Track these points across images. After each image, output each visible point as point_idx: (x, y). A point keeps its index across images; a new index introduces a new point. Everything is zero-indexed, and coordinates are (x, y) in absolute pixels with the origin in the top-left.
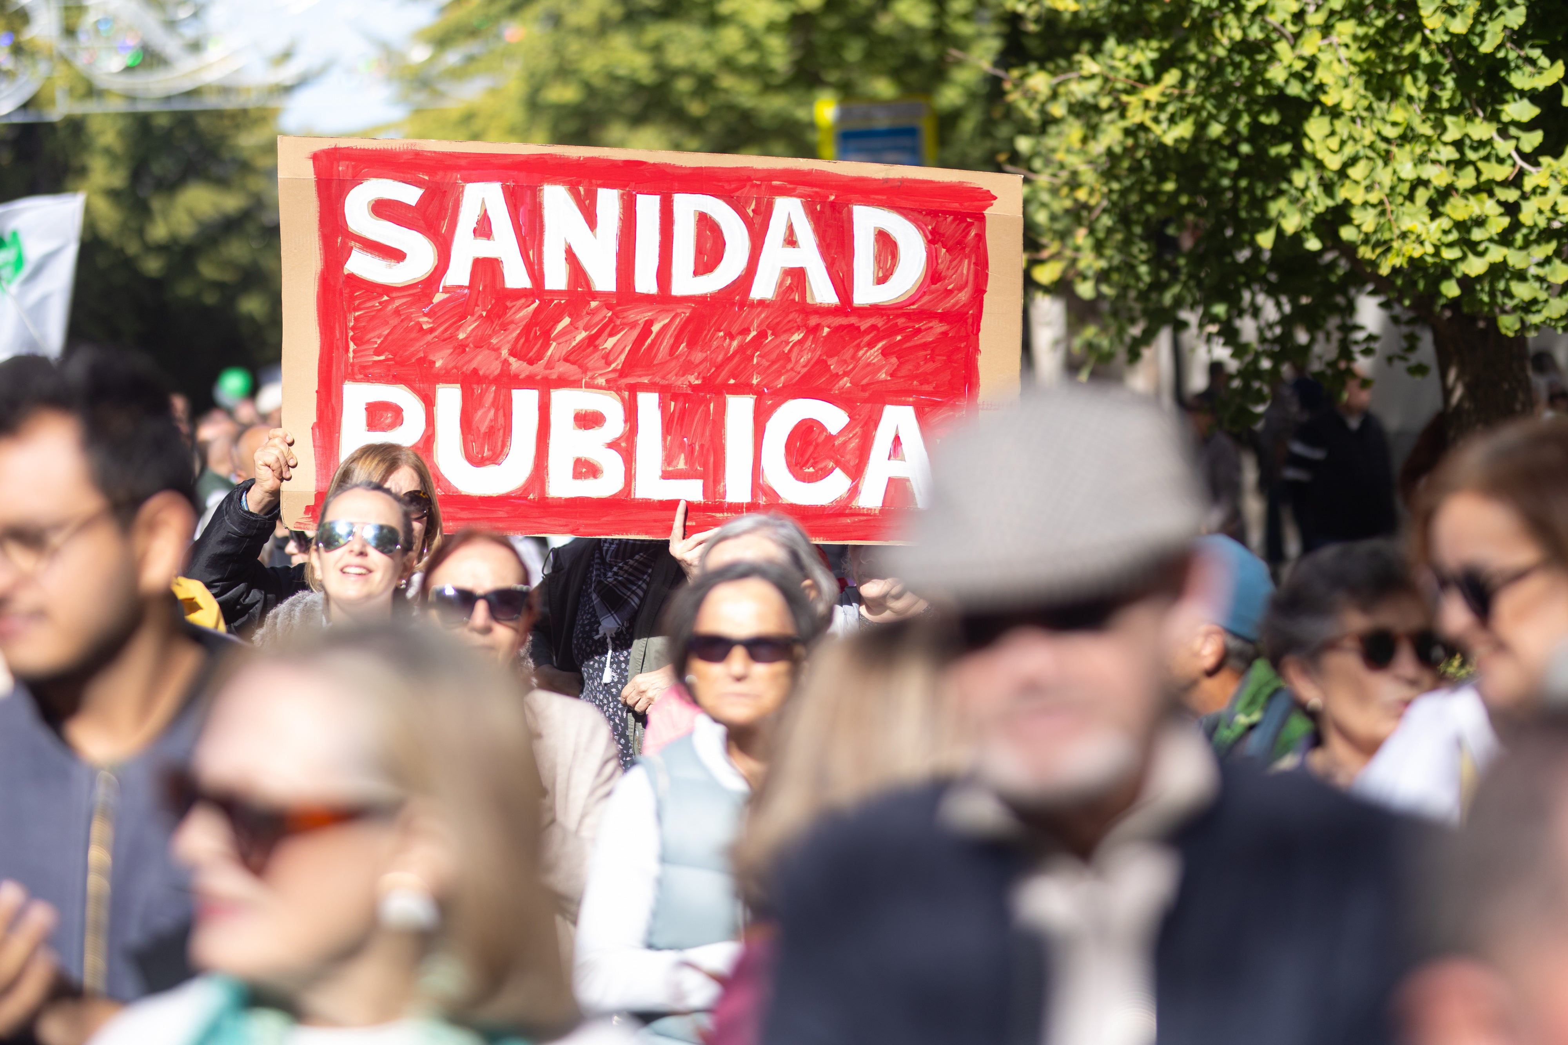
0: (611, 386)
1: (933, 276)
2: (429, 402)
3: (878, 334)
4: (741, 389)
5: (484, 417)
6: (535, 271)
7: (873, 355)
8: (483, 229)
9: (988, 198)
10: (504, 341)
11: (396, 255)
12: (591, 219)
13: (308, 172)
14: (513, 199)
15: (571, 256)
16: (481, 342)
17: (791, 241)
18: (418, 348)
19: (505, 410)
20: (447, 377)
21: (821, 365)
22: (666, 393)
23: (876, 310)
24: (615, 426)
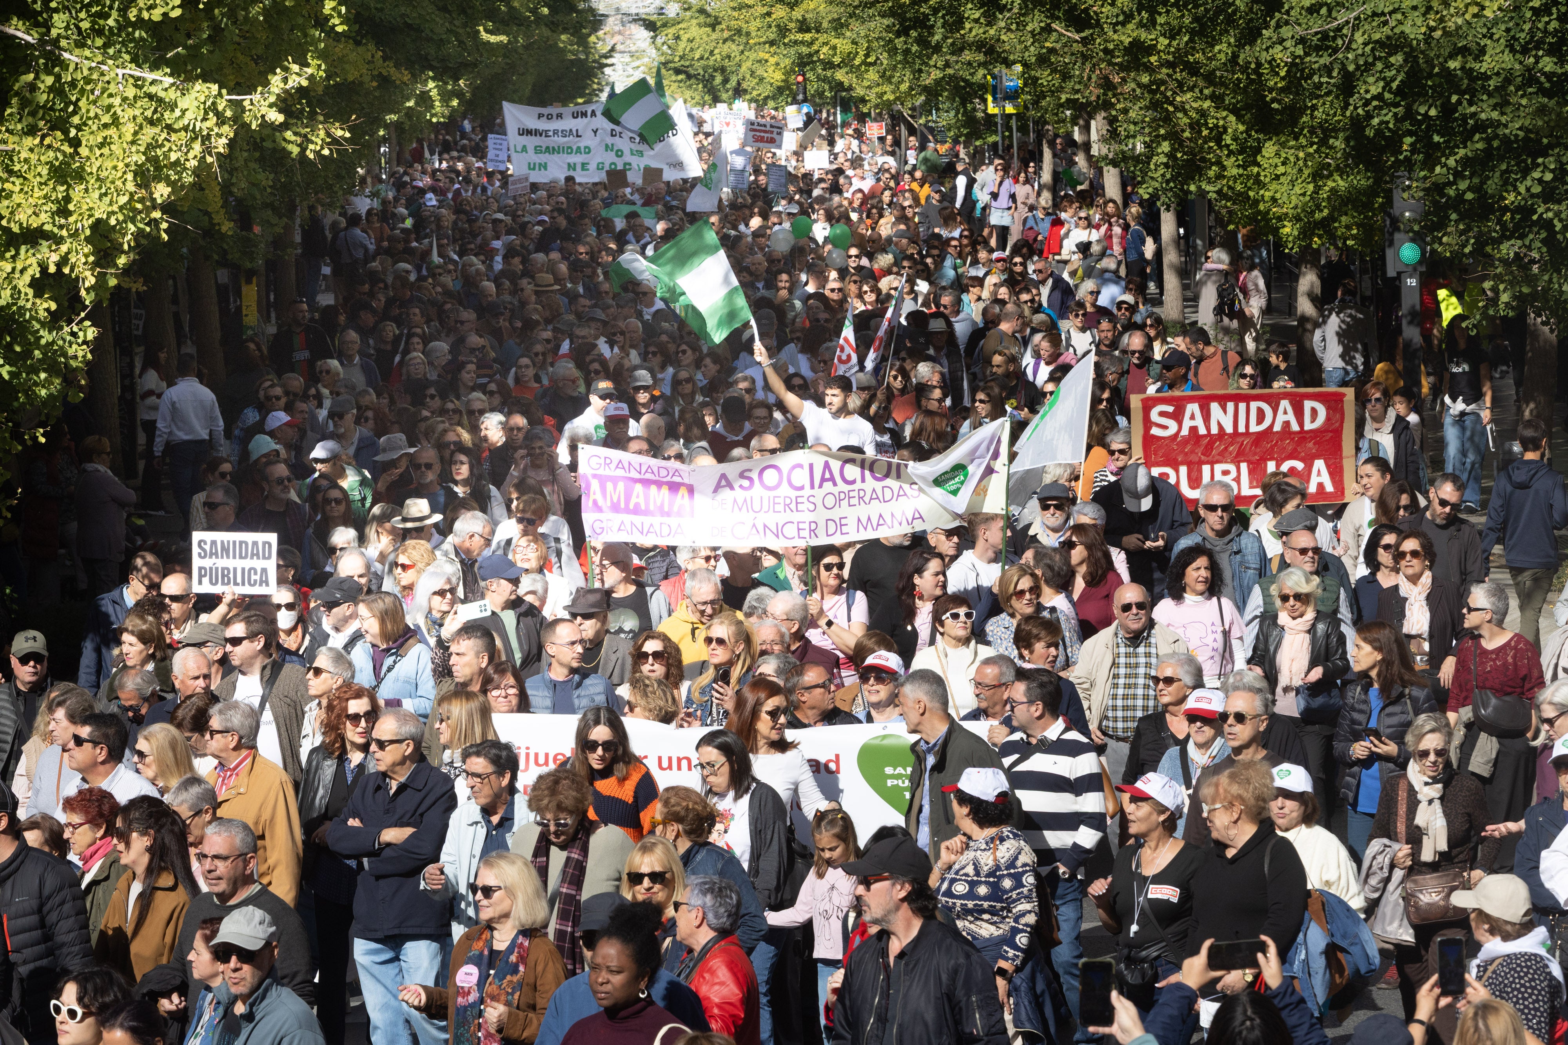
0: (1232, 462)
1: (1328, 419)
2: (1177, 471)
3: (1312, 438)
4: (1271, 459)
5: (1194, 474)
6: (1208, 428)
7: (1311, 445)
8: (1192, 417)
9: (1344, 395)
10: (1199, 451)
11: (1165, 427)
12: (1225, 411)
13: (1140, 405)
14: (1202, 408)
15: (1219, 423)
16: (1192, 452)
17: (1285, 413)
18: (1173, 455)
19: (1200, 471)
20: (1182, 463)
21: (1295, 450)
22: (1249, 463)
23: (1311, 431)
24: (1234, 474)
